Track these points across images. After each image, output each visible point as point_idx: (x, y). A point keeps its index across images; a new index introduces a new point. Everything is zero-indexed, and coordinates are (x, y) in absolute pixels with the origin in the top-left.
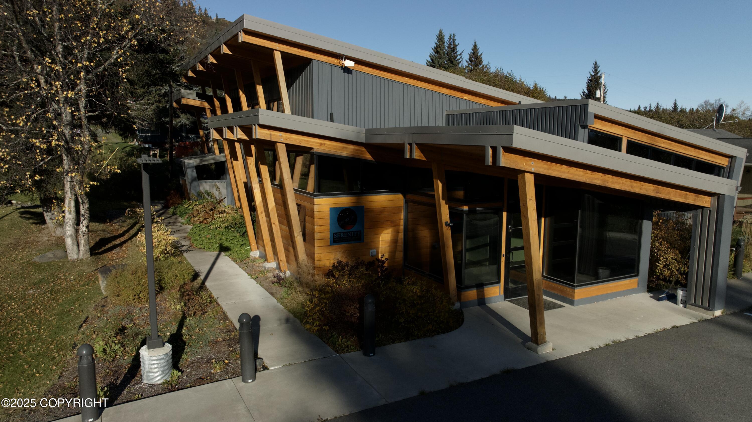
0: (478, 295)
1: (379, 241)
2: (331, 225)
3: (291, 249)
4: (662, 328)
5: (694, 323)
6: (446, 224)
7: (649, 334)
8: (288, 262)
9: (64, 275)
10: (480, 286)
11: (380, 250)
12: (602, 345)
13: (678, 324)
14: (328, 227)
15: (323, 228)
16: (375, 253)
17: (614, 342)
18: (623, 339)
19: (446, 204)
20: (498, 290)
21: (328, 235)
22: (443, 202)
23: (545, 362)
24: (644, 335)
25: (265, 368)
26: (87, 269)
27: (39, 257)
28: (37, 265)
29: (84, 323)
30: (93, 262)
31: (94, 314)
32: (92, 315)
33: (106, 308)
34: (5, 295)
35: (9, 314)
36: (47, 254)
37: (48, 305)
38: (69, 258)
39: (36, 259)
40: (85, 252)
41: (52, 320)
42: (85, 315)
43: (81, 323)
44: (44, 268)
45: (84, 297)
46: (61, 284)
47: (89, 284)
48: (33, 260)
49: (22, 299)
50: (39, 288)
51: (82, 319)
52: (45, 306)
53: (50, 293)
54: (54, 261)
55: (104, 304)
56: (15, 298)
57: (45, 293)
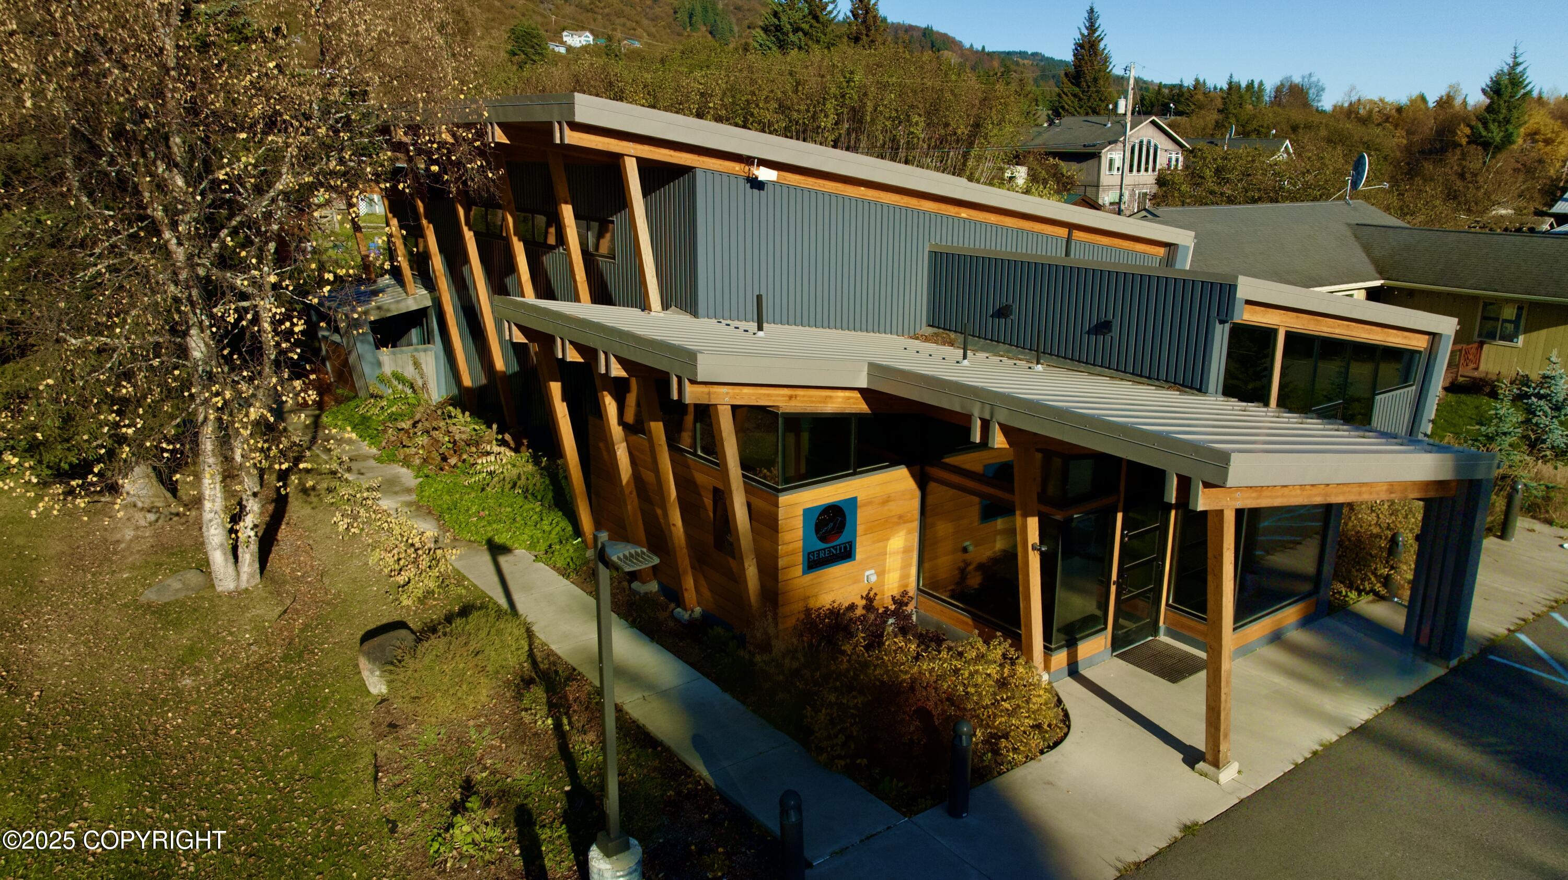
6: (1034, 547)
7: (1367, 722)
11: (883, 568)
12: (1308, 755)
14: (801, 544)
15: (791, 546)
16: (873, 579)
17: (1322, 745)
18: (1334, 737)
20: (1103, 642)
24: (1362, 725)
25: (805, 862)
26: (268, 612)
27: (154, 589)
28: (160, 611)
29: (377, 772)
30: (271, 593)
31: (387, 748)
32: (382, 749)
33: (403, 732)
34: (141, 694)
35: (178, 742)
36: (169, 581)
37: (246, 714)
38: (219, 589)
39: (150, 596)
40: (252, 576)
41: (287, 756)
42: (366, 751)
43: (371, 769)
44: (177, 619)
45: (326, 698)
46: (234, 656)
47: (300, 655)
48: (143, 599)
49: (181, 702)
50: (197, 672)
51: (365, 761)
52: (240, 716)
53: (230, 683)
54: (190, 598)
55: (389, 719)
56: (165, 701)
57: (218, 683)
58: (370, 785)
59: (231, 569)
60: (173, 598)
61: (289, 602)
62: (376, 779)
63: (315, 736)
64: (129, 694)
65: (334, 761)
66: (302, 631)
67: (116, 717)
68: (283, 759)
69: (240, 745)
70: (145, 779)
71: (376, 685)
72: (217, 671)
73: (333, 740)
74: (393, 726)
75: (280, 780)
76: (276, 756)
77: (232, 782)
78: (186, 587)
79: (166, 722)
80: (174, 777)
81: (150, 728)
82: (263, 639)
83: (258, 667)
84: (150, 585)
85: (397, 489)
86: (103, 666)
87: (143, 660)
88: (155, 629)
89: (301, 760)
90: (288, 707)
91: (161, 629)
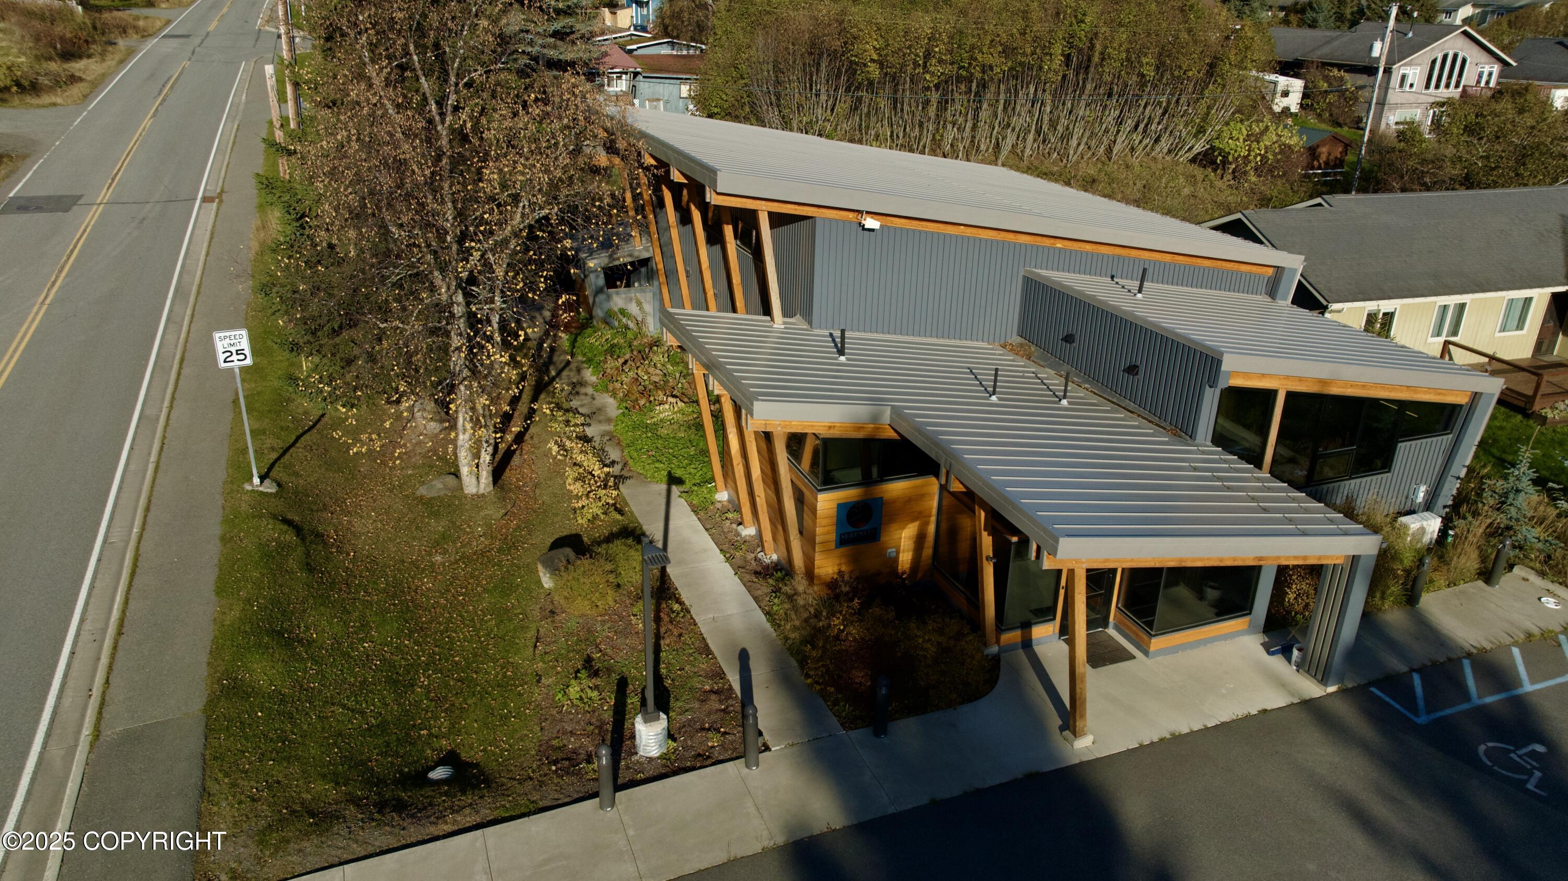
0: (1022, 636)
1: (900, 538)
2: (839, 523)
3: (780, 528)
4: (1246, 712)
5: (1293, 704)
6: (988, 558)
7: (1223, 723)
8: (774, 539)
9: (469, 526)
10: (1026, 626)
11: (902, 548)
12: (1155, 740)
13: (1270, 706)
14: (834, 527)
15: (827, 529)
16: (894, 555)
17: (1173, 734)
18: (1185, 730)
19: (989, 535)
20: (1051, 629)
21: (833, 537)
22: (985, 534)
23: (1077, 761)
24: (1217, 725)
25: (767, 749)
26: (495, 512)
27: (425, 487)
28: (427, 503)
29: (537, 642)
30: (499, 499)
31: (545, 627)
32: (543, 627)
33: (557, 617)
34: (410, 563)
35: (428, 599)
36: (434, 483)
37: (470, 587)
38: (466, 492)
39: (422, 491)
40: (487, 485)
41: (490, 620)
42: (533, 627)
43: (534, 640)
44: (438, 510)
45: (518, 585)
46: (470, 543)
47: (509, 550)
48: (418, 493)
49: (433, 572)
50: (445, 552)
51: (532, 633)
52: (466, 588)
53: (464, 563)
54: (447, 496)
55: (551, 607)
56: (424, 569)
57: (457, 562)
58: (532, 650)
59: (474, 480)
60: (436, 495)
61: (509, 507)
62: (535, 646)
63: (507, 610)
64: (403, 562)
65: (515, 630)
66: (515, 530)
67: (394, 577)
68: (486, 622)
69: (463, 608)
70: (407, 622)
71: (547, 581)
72: (457, 553)
73: (516, 615)
74: (552, 612)
75: (483, 636)
76: (483, 619)
77: (456, 632)
78: (446, 487)
79: (423, 584)
80: (423, 623)
81: (413, 587)
82: (489, 534)
83: (483, 554)
84: (423, 483)
85: (602, 418)
86: (390, 539)
87: (414, 538)
88: (423, 517)
89: (497, 626)
90: (495, 587)
91: (427, 517)
